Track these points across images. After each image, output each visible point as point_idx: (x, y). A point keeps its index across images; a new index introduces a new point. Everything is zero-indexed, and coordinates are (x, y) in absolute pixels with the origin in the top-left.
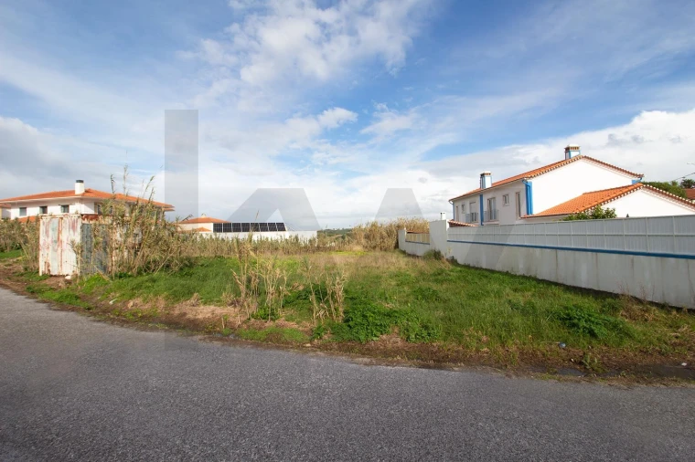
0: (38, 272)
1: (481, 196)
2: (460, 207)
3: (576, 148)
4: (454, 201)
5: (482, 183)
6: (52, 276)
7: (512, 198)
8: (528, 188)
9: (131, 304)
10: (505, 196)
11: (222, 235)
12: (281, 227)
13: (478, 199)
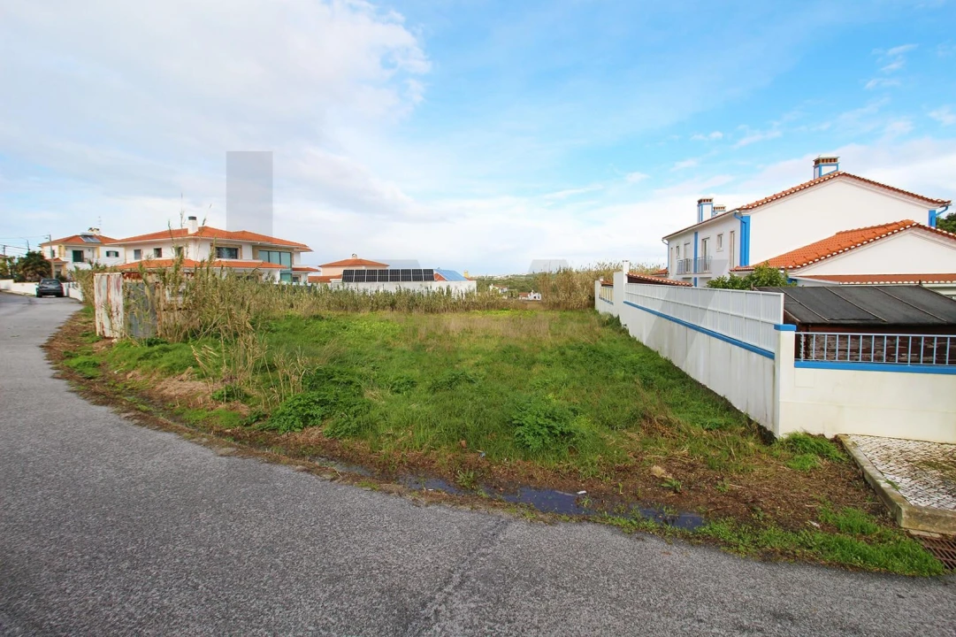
0: (96, 332)
1: (696, 234)
2: (675, 249)
3: (833, 160)
4: (670, 238)
5: (700, 214)
6: (105, 338)
7: (726, 238)
8: (745, 224)
9: (130, 375)
10: (720, 236)
11: (352, 285)
12: (428, 275)
13: (692, 238)
